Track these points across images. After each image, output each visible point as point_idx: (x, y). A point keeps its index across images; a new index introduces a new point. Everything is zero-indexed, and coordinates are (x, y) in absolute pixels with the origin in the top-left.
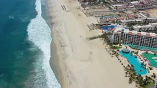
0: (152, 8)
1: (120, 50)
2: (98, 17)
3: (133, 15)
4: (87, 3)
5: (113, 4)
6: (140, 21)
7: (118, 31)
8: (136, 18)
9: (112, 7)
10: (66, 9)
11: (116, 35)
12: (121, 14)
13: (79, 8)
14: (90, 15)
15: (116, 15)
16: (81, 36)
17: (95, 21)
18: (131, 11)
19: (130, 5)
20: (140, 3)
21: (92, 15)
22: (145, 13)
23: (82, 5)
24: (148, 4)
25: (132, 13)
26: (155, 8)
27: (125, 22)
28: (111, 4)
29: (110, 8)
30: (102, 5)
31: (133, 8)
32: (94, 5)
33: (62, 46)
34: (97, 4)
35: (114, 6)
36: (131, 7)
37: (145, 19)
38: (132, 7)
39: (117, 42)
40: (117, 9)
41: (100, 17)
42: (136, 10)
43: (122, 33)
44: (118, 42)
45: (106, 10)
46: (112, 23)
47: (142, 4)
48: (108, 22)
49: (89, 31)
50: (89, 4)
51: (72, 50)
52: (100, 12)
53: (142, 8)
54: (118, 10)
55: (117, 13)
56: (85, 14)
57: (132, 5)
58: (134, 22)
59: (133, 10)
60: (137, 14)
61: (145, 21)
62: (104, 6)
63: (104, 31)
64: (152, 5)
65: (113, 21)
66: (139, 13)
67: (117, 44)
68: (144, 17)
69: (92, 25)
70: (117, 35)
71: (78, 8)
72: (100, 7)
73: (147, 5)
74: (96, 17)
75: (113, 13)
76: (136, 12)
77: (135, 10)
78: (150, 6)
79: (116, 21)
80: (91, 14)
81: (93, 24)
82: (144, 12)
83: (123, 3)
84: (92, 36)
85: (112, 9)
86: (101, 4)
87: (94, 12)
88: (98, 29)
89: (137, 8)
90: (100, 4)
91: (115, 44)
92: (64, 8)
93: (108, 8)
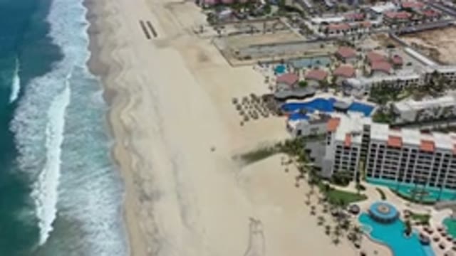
0: (442, 28)
2: (268, 63)
3: (384, 53)
4: (227, 12)
5: (313, 14)
6: (412, 81)
7: (348, 135)
8: (398, 66)
9: (311, 27)
10: (155, 34)
11: (344, 148)
12: (345, 51)
13: (202, 31)
14: (240, 59)
15: (329, 55)
16: (213, 150)
17: (258, 81)
18: (374, 39)
19: (369, 16)
20: (399, 11)
21: (248, 58)
22: (423, 48)
23: (210, 18)
24: (428, 14)
25: (378, 48)
26: (451, 25)
28: (306, 13)
29: (305, 30)
30: (277, 17)
31: (379, 26)
32: (251, 18)
34: (261, 14)
35: (318, 20)
36: (374, 26)
37: (431, 71)
38: (376, 22)
39: (348, 176)
40: (326, 32)
41: (276, 66)
42: (391, 37)
43: (366, 138)
45: (291, 38)
46: (317, 88)
47: (409, 14)
48: (303, 85)
49: (242, 124)
50: (233, 14)
52: (273, 45)
53: (410, 26)
54: (331, 35)
55: (331, 48)
56: (222, 52)
57: (375, 15)
58: (392, 83)
59: (380, 37)
60: (397, 51)
61: (428, 81)
62: (284, 20)
63: (293, 124)
64: (439, 16)
65: (320, 82)
66: (404, 45)
69: (250, 99)
70: (347, 148)
71: (198, 30)
72: (270, 23)
73: (425, 18)
74: (260, 64)
75: (315, 49)
76: (394, 43)
77: (387, 35)
78: (435, 20)
79: (329, 80)
80: (243, 54)
81: (253, 96)
82: (418, 41)
83: (344, 10)
84: (252, 147)
85: (311, 32)
86: (274, 15)
87: (252, 46)
88: (274, 115)
89: (394, 26)
90: (270, 15)
91: (338, 181)
92: (149, 30)
93: (296, 30)
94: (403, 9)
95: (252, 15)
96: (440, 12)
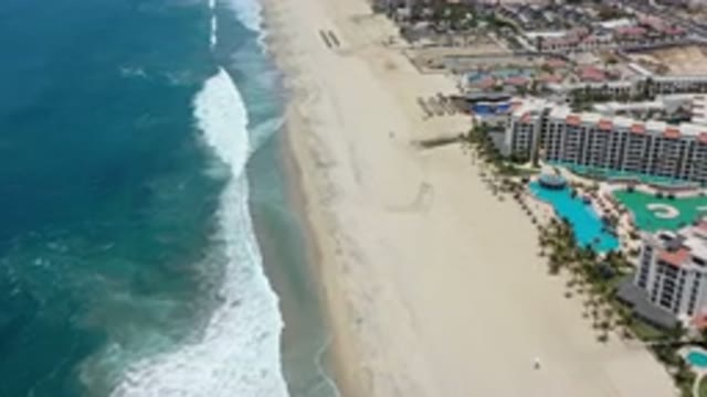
0: (682, 46)
1: (533, 179)
2: (463, 73)
3: (601, 67)
4: (422, 25)
5: (530, 30)
6: (623, 90)
7: (526, 115)
8: (615, 78)
9: (521, 40)
10: (337, 42)
11: (522, 125)
12: (553, 63)
13: (391, 42)
14: (432, 67)
15: (536, 67)
16: (392, 135)
17: (449, 85)
18: (595, 55)
19: (596, 32)
20: (634, 27)
21: (441, 67)
22: (650, 64)
23: (403, 31)
24: (669, 31)
25: (598, 62)
26: (693, 43)
27: (564, 92)
28: (520, 29)
29: (514, 43)
30: (484, 33)
31: (606, 43)
32: (451, 32)
33: (320, 165)
34: (465, 28)
35: (532, 35)
36: (598, 42)
37: (644, 79)
38: (602, 38)
39: (525, 155)
40: (539, 47)
41: (472, 74)
42: (617, 53)
43: (544, 121)
44: (529, 154)
45: (497, 51)
46: (514, 94)
47: (644, 30)
48: (499, 89)
49: (425, 119)
50: (430, 27)
51: (358, 178)
52: (473, 56)
53: (644, 42)
54: (543, 51)
55: (541, 61)
56: (413, 62)
57: (603, 31)
58: (600, 90)
59: (602, 53)
60: (620, 67)
61: (642, 90)
62: (492, 35)
63: (479, 117)
64: (683, 34)
65: (518, 87)
66: (629, 60)
67: (524, 161)
68: (639, 73)
69: (437, 99)
70: (524, 125)
71: (386, 40)
72: (472, 38)
73: (664, 35)
74: (455, 72)
75: (523, 61)
76: (616, 57)
77: (612, 52)
78: (677, 38)
79: (529, 87)
80: (436, 63)
81: (440, 95)
82: (647, 58)
83: (568, 27)
84: (433, 135)
85: (520, 46)
86: (481, 29)
87: (448, 57)
88: (460, 112)
89: (623, 43)
90: (476, 30)
92: (330, 39)
93: (503, 45)
94: (640, 25)
95: (453, 28)
96: (685, 30)
